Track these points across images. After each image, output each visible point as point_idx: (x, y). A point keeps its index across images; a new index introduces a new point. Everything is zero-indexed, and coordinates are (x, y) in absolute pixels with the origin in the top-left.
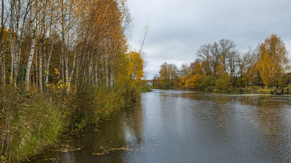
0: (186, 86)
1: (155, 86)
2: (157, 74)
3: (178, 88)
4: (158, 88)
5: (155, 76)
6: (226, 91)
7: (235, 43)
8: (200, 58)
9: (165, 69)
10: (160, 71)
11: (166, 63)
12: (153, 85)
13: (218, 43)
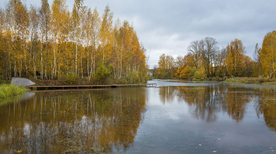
0: (181, 76)
1: (155, 76)
2: (156, 65)
3: (174, 78)
4: (157, 78)
5: (155, 67)
6: (200, 80)
7: (216, 41)
8: (191, 52)
9: (164, 60)
10: (159, 62)
11: (164, 54)
12: (153, 75)
13: (204, 40)
